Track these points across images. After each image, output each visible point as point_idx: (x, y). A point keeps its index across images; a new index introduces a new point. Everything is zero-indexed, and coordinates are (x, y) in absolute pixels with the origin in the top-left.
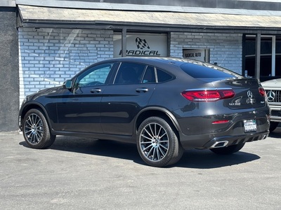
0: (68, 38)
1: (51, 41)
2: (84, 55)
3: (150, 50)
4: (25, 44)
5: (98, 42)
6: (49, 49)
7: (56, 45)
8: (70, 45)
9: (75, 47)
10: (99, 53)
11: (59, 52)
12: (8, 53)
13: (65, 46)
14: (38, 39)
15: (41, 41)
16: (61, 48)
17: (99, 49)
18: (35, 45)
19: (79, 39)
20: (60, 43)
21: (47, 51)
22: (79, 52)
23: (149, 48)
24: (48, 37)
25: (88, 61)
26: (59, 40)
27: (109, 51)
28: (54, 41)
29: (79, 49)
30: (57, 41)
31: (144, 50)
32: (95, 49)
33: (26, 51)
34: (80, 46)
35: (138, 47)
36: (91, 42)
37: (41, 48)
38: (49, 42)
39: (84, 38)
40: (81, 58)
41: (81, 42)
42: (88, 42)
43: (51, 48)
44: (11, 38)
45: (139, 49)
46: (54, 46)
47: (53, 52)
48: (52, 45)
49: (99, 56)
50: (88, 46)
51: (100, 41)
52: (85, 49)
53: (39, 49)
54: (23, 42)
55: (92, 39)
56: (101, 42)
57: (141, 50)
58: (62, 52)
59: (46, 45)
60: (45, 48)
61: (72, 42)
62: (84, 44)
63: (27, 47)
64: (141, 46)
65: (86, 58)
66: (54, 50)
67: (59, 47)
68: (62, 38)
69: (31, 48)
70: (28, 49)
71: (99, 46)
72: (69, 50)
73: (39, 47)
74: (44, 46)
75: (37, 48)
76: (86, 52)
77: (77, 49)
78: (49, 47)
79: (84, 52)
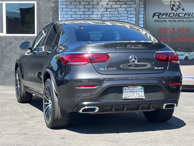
0: (101, 3)
1: (86, 6)
3: (185, 12)
4: (64, 10)
5: (129, 6)
6: (84, 14)
7: (90, 10)
8: (102, 10)
9: (107, 11)
10: (129, 16)
12: (51, 18)
13: (98, 11)
14: (75, 5)
15: (77, 6)
16: (95, 13)
17: (129, 12)
18: (73, 10)
19: (111, 3)
20: (93, 8)
21: (82, 16)
22: (111, 16)
23: (183, 10)
24: (84, 3)
26: (93, 5)
28: (89, 6)
29: (111, 13)
30: (91, 7)
31: (178, 12)
32: (126, 12)
33: (65, 16)
34: (112, 10)
35: (172, 9)
36: (123, 6)
37: (77, 13)
38: (84, 8)
39: (116, 2)
41: (113, 6)
42: (119, 6)
43: (86, 13)
44: (53, 5)
45: (174, 12)
46: (89, 11)
48: (87, 10)
49: (129, 19)
50: (119, 9)
51: (130, 5)
52: (117, 13)
53: (75, 14)
54: (63, 8)
55: (124, 3)
56: (132, 6)
57: (175, 13)
58: (95, 16)
59: (81, 10)
60: (80, 13)
61: (104, 6)
62: (116, 8)
63: (65, 13)
64: (175, 8)
66: (89, 15)
67: (93, 12)
68: (95, 3)
69: (69, 13)
70: (67, 14)
71: (130, 9)
72: (101, 14)
73: (75, 12)
74: (80, 11)
75: (74, 13)
76: (117, 15)
77: (109, 13)
78: (84, 11)
79: (115, 15)
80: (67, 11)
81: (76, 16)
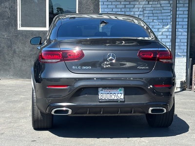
2: (158, 12)
4: (105, 3)
6: (125, 8)
8: (144, 3)
9: (148, 4)
11: (134, 10)
13: (139, 4)
16: (136, 6)
18: (113, 3)
20: (134, 1)
21: (123, 10)
22: (153, 9)
25: (161, 18)
27: (184, 7)
29: (153, 6)
32: (169, 5)
33: (105, 10)
34: (154, 3)
37: (118, 6)
38: (125, 1)
40: (155, 15)
46: (130, 4)
47: (128, 10)
48: (128, 3)
50: (161, 2)
52: (159, 6)
53: (116, 8)
54: (103, 2)
58: (137, 10)
60: (121, 6)
62: (158, 1)
63: (106, 6)
65: (159, 15)
66: (130, 8)
67: (134, 5)
69: (109, 6)
72: (143, 8)
73: (116, 5)
74: (121, 4)
75: (114, 6)
76: (160, 9)
77: (150, 6)
78: (125, 5)
79: (157, 9)
80: (107, 5)
81: (116, 10)
